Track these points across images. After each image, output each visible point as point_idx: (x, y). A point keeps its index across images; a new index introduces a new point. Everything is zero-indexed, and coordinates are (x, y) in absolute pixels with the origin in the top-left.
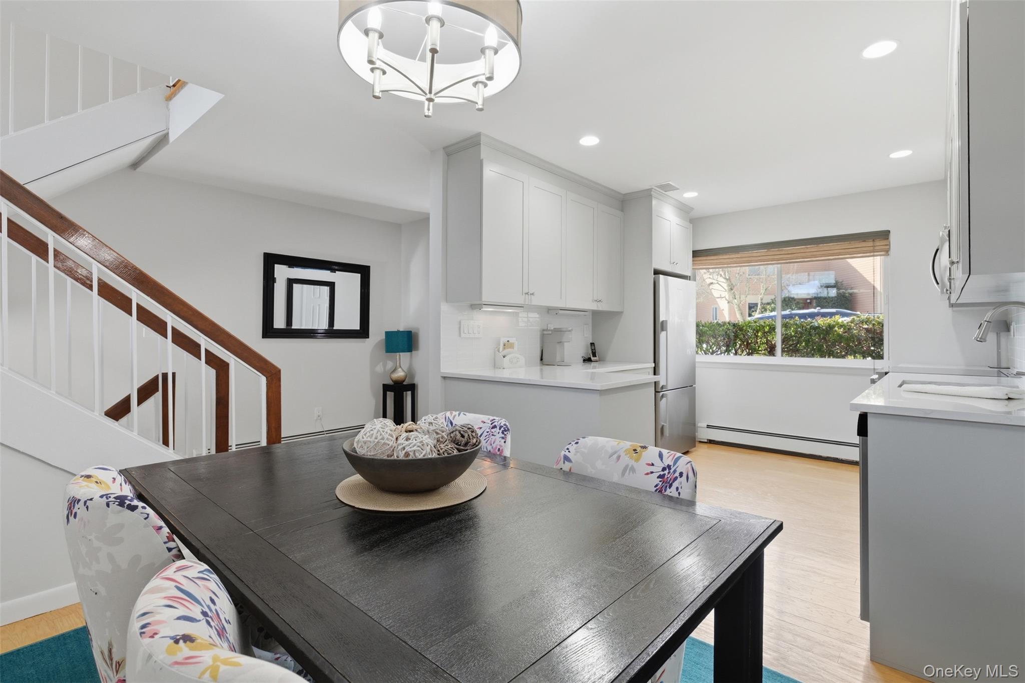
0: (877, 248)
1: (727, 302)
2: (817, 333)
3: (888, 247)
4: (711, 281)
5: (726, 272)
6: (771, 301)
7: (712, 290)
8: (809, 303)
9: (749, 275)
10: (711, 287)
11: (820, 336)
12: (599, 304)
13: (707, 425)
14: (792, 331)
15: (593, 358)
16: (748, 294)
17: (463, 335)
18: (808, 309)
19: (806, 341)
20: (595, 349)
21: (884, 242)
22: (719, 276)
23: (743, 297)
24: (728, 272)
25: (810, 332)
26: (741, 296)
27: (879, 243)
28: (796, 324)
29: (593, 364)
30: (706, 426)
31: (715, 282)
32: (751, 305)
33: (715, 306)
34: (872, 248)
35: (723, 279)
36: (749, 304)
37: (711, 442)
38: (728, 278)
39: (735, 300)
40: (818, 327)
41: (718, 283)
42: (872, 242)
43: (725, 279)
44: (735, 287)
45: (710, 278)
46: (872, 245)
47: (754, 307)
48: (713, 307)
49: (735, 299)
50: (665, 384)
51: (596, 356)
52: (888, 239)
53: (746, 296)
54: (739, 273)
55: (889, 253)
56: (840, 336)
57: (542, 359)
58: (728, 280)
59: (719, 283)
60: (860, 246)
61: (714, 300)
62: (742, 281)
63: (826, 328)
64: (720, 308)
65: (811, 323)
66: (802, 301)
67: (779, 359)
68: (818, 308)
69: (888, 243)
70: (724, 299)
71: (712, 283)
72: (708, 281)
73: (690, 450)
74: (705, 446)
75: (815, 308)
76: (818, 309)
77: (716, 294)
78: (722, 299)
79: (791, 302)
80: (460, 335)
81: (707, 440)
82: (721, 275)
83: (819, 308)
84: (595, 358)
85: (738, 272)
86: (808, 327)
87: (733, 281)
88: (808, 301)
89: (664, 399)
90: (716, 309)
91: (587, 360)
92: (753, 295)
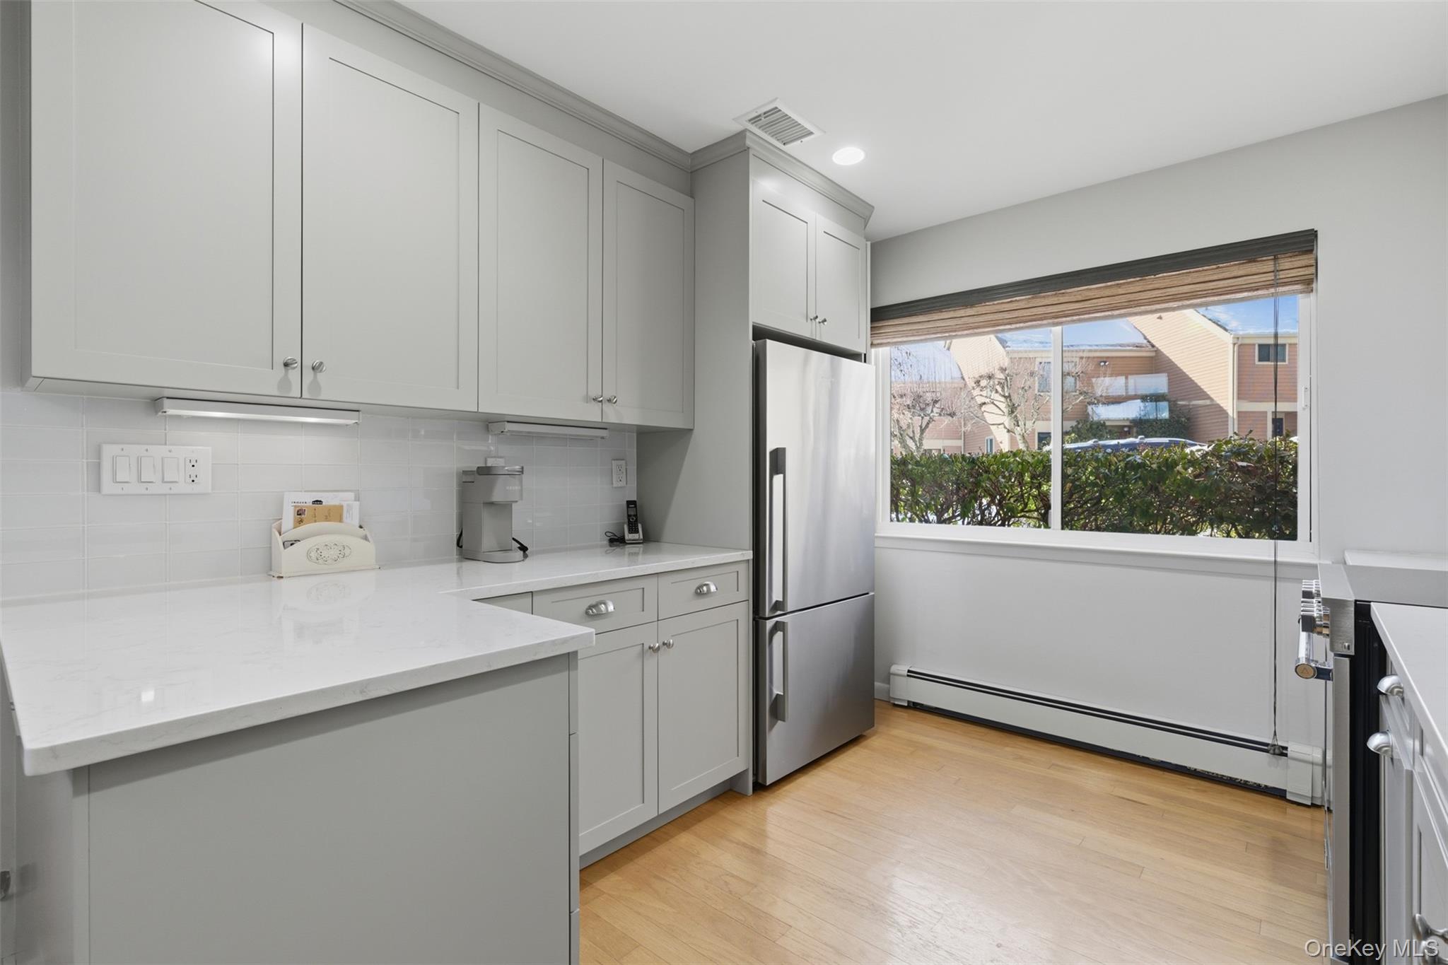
0: (1282, 275)
1: (1006, 430)
2: (1140, 478)
3: (1312, 270)
4: (984, 400)
5: (1006, 387)
6: (1071, 429)
7: (985, 414)
8: (1126, 432)
9: (1039, 391)
10: (984, 408)
11: (1145, 484)
12: (607, 407)
13: (909, 671)
14: (1088, 475)
15: (628, 536)
16: (1037, 419)
17: (108, 486)
18: (1125, 438)
19: (1117, 493)
20: (636, 516)
21: (1305, 260)
22: (994, 392)
23: (1029, 424)
24: (1007, 386)
25: (1124, 475)
26: (1027, 422)
27: (1291, 265)
28: (1097, 460)
29: (629, 549)
30: (906, 673)
31: (987, 400)
32: (1041, 436)
33: (991, 437)
34: (1271, 277)
35: (1001, 397)
36: (1039, 433)
37: (915, 707)
38: (1007, 394)
39: (1018, 428)
40: (1142, 466)
41: (993, 403)
42: (1272, 263)
43: (1004, 396)
44: (1019, 408)
45: (981, 395)
46: (1272, 269)
47: (1046, 438)
48: (986, 438)
49: (1019, 426)
50: (781, 599)
51: (637, 532)
52: (1311, 251)
53: (1034, 422)
54: (1023, 388)
55: (1314, 285)
56: (1190, 485)
57: (459, 544)
58: (1008, 397)
59: (995, 402)
60: (1241, 273)
61: (986, 427)
62: (1027, 400)
63: (1159, 467)
64: (996, 441)
65: (1128, 456)
66: (1116, 430)
67: (1056, 536)
68: (1140, 437)
69: (1313, 262)
70: (1002, 426)
71: (984, 403)
72: (980, 400)
73: (864, 734)
74: (904, 714)
75: (1136, 437)
76: (1141, 439)
77: (990, 418)
78: (999, 426)
79: (1101, 431)
80: (98, 488)
81: (909, 702)
82: (997, 392)
83: (1143, 436)
84: (635, 536)
85: (1022, 386)
86: (1122, 464)
87: (1016, 399)
88: (1126, 429)
89: (778, 637)
90: (991, 440)
91: (617, 541)
92: (1043, 420)
